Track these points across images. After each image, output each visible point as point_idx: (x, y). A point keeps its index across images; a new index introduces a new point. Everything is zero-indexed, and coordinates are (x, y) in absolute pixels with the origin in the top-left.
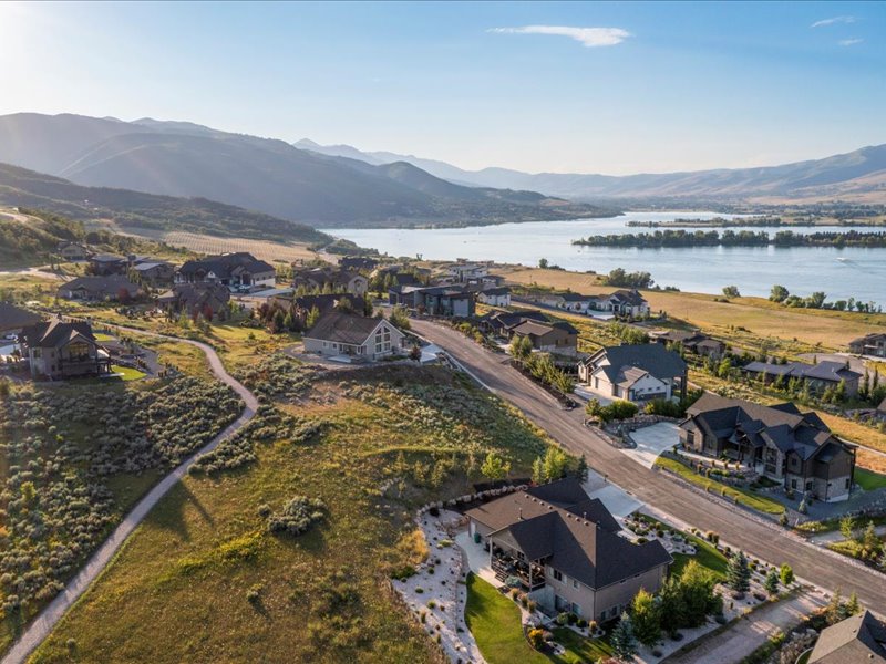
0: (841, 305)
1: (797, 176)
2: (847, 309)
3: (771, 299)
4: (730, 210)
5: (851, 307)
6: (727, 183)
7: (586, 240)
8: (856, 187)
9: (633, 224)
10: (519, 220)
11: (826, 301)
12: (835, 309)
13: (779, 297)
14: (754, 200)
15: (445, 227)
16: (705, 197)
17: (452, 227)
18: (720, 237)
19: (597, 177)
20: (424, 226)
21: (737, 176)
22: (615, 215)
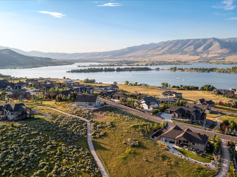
0: (141, 85)
1: (114, 54)
2: (142, 85)
3: (125, 84)
4: (101, 62)
5: (143, 85)
6: (98, 55)
7: (70, 71)
8: (127, 57)
9: (79, 66)
10: (47, 66)
11: (138, 84)
12: (140, 86)
13: (127, 83)
14: (105, 60)
15: (26, 68)
16: (93, 59)
17: (28, 68)
18: (104, 69)
19: (64, 54)
20: (19, 68)
21: (100, 54)
22: (72, 64)
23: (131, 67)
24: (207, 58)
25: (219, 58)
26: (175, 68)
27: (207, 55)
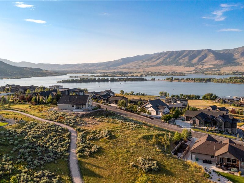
0: (137, 94)
1: (108, 65)
2: (139, 95)
3: (120, 94)
4: (94, 73)
5: (140, 94)
6: (91, 67)
7: (61, 81)
8: (121, 68)
9: (71, 77)
10: (37, 76)
11: (134, 93)
12: (136, 95)
13: (122, 93)
14: (98, 71)
15: (13, 78)
16: (86, 70)
17: (16, 78)
18: (97, 79)
20: (6, 78)
21: (93, 65)
22: (64, 75)
23: (126, 77)
24: (202, 69)
25: (214, 70)
26: (171, 79)
27: (202, 66)
